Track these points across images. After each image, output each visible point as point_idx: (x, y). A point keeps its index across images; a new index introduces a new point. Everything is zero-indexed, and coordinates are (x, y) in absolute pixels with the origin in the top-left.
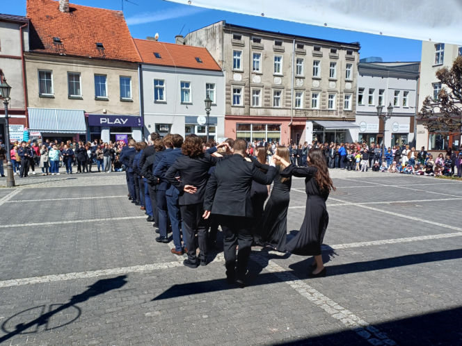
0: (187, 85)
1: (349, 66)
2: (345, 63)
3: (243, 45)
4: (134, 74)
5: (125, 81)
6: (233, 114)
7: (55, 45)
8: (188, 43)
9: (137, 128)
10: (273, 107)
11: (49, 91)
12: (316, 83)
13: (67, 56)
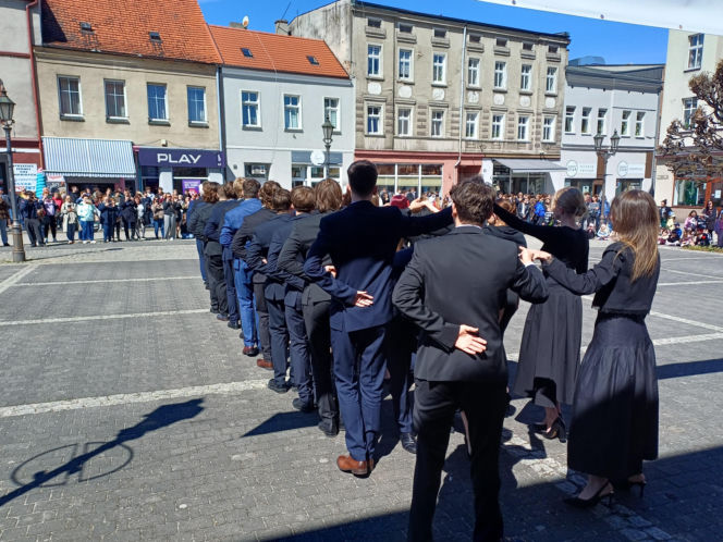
0: (295, 100)
1: (551, 71)
2: (545, 65)
3: (383, 37)
4: (210, 84)
5: (196, 94)
6: (367, 147)
7: (84, 35)
8: (296, 33)
9: (216, 169)
10: (430, 136)
11: (75, 110)
12: (500, 98)
13: (103, 53)
